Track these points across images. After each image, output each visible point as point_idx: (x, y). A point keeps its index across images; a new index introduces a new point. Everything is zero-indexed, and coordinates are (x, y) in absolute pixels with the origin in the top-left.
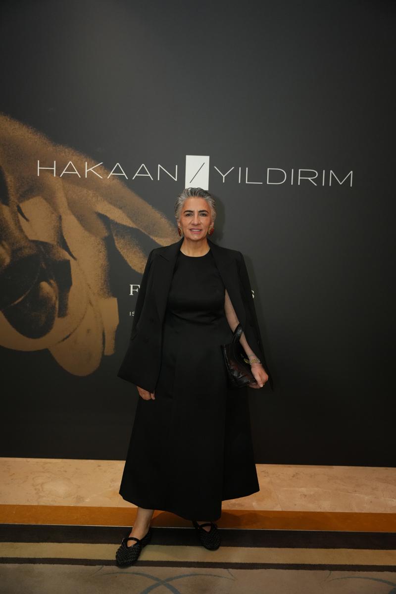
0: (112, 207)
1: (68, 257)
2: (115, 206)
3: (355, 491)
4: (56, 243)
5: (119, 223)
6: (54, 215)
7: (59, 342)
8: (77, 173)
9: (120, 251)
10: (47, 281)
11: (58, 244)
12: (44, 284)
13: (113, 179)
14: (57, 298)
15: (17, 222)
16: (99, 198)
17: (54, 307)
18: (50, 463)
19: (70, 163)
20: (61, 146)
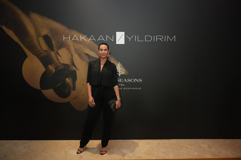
0: (90, 51)
1: (75, 69)
3: (181, 149)
4: (71, 64)
5: (93, 57)
7: (73, 99)
8: (78, 39)
12: (67, 79)
13: (91, 41)
15: (57, 57)
16: (86, 48)
17: (71, 87)
18: (71, 142)
19: (75, 36)
20: (72, 30)
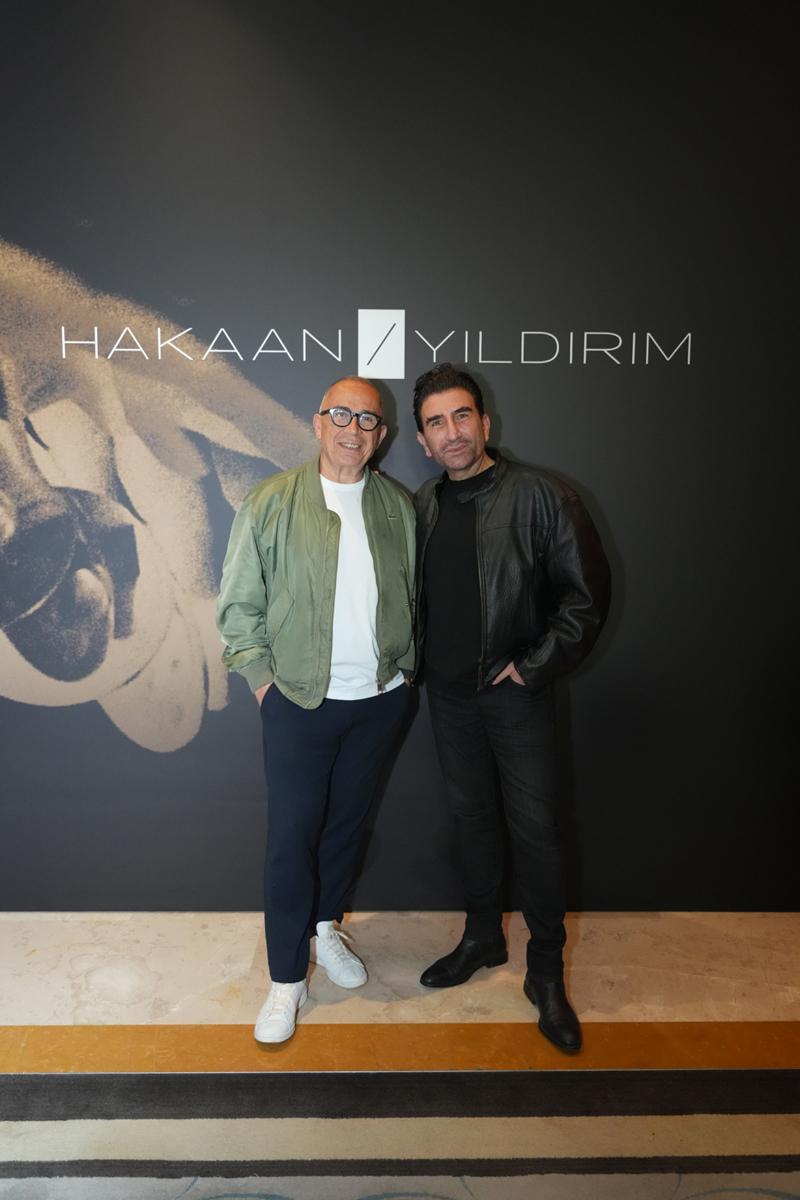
0: (213, 416)
2: (218, 414)
3: (710, 970)
4: (104, 492)
5: (229, 450)
6: (97, 436)
7: (119, 687)
8: (141, 349)
9: (232, 504)
10: (89, 567)
11: (110, 494)
13: (214, 362)
14: (110, 600)
15: (26, 452)
16: (188, 400)
18: (109, 923)
19: (127, 332)
20: (108, 296)
